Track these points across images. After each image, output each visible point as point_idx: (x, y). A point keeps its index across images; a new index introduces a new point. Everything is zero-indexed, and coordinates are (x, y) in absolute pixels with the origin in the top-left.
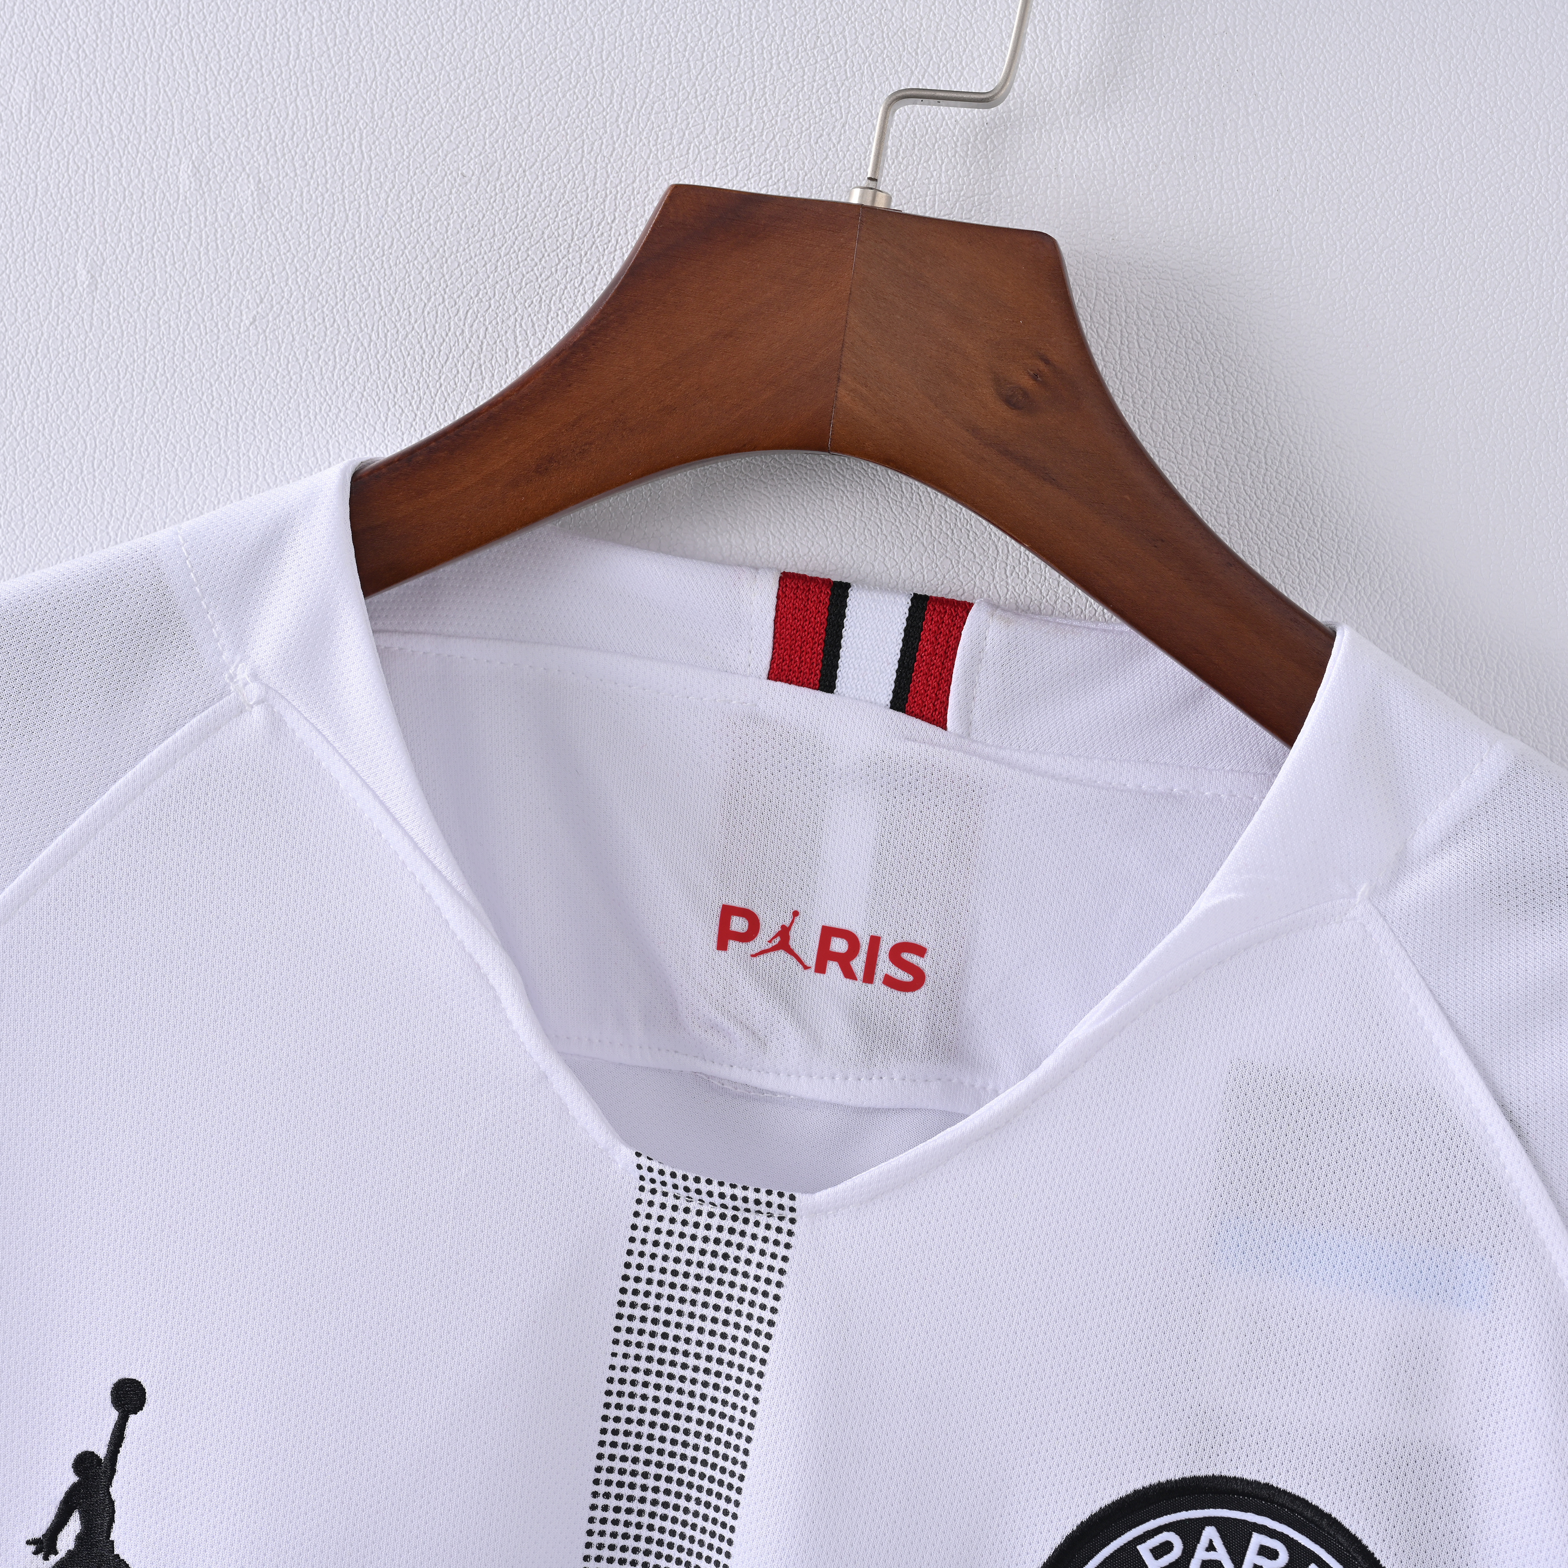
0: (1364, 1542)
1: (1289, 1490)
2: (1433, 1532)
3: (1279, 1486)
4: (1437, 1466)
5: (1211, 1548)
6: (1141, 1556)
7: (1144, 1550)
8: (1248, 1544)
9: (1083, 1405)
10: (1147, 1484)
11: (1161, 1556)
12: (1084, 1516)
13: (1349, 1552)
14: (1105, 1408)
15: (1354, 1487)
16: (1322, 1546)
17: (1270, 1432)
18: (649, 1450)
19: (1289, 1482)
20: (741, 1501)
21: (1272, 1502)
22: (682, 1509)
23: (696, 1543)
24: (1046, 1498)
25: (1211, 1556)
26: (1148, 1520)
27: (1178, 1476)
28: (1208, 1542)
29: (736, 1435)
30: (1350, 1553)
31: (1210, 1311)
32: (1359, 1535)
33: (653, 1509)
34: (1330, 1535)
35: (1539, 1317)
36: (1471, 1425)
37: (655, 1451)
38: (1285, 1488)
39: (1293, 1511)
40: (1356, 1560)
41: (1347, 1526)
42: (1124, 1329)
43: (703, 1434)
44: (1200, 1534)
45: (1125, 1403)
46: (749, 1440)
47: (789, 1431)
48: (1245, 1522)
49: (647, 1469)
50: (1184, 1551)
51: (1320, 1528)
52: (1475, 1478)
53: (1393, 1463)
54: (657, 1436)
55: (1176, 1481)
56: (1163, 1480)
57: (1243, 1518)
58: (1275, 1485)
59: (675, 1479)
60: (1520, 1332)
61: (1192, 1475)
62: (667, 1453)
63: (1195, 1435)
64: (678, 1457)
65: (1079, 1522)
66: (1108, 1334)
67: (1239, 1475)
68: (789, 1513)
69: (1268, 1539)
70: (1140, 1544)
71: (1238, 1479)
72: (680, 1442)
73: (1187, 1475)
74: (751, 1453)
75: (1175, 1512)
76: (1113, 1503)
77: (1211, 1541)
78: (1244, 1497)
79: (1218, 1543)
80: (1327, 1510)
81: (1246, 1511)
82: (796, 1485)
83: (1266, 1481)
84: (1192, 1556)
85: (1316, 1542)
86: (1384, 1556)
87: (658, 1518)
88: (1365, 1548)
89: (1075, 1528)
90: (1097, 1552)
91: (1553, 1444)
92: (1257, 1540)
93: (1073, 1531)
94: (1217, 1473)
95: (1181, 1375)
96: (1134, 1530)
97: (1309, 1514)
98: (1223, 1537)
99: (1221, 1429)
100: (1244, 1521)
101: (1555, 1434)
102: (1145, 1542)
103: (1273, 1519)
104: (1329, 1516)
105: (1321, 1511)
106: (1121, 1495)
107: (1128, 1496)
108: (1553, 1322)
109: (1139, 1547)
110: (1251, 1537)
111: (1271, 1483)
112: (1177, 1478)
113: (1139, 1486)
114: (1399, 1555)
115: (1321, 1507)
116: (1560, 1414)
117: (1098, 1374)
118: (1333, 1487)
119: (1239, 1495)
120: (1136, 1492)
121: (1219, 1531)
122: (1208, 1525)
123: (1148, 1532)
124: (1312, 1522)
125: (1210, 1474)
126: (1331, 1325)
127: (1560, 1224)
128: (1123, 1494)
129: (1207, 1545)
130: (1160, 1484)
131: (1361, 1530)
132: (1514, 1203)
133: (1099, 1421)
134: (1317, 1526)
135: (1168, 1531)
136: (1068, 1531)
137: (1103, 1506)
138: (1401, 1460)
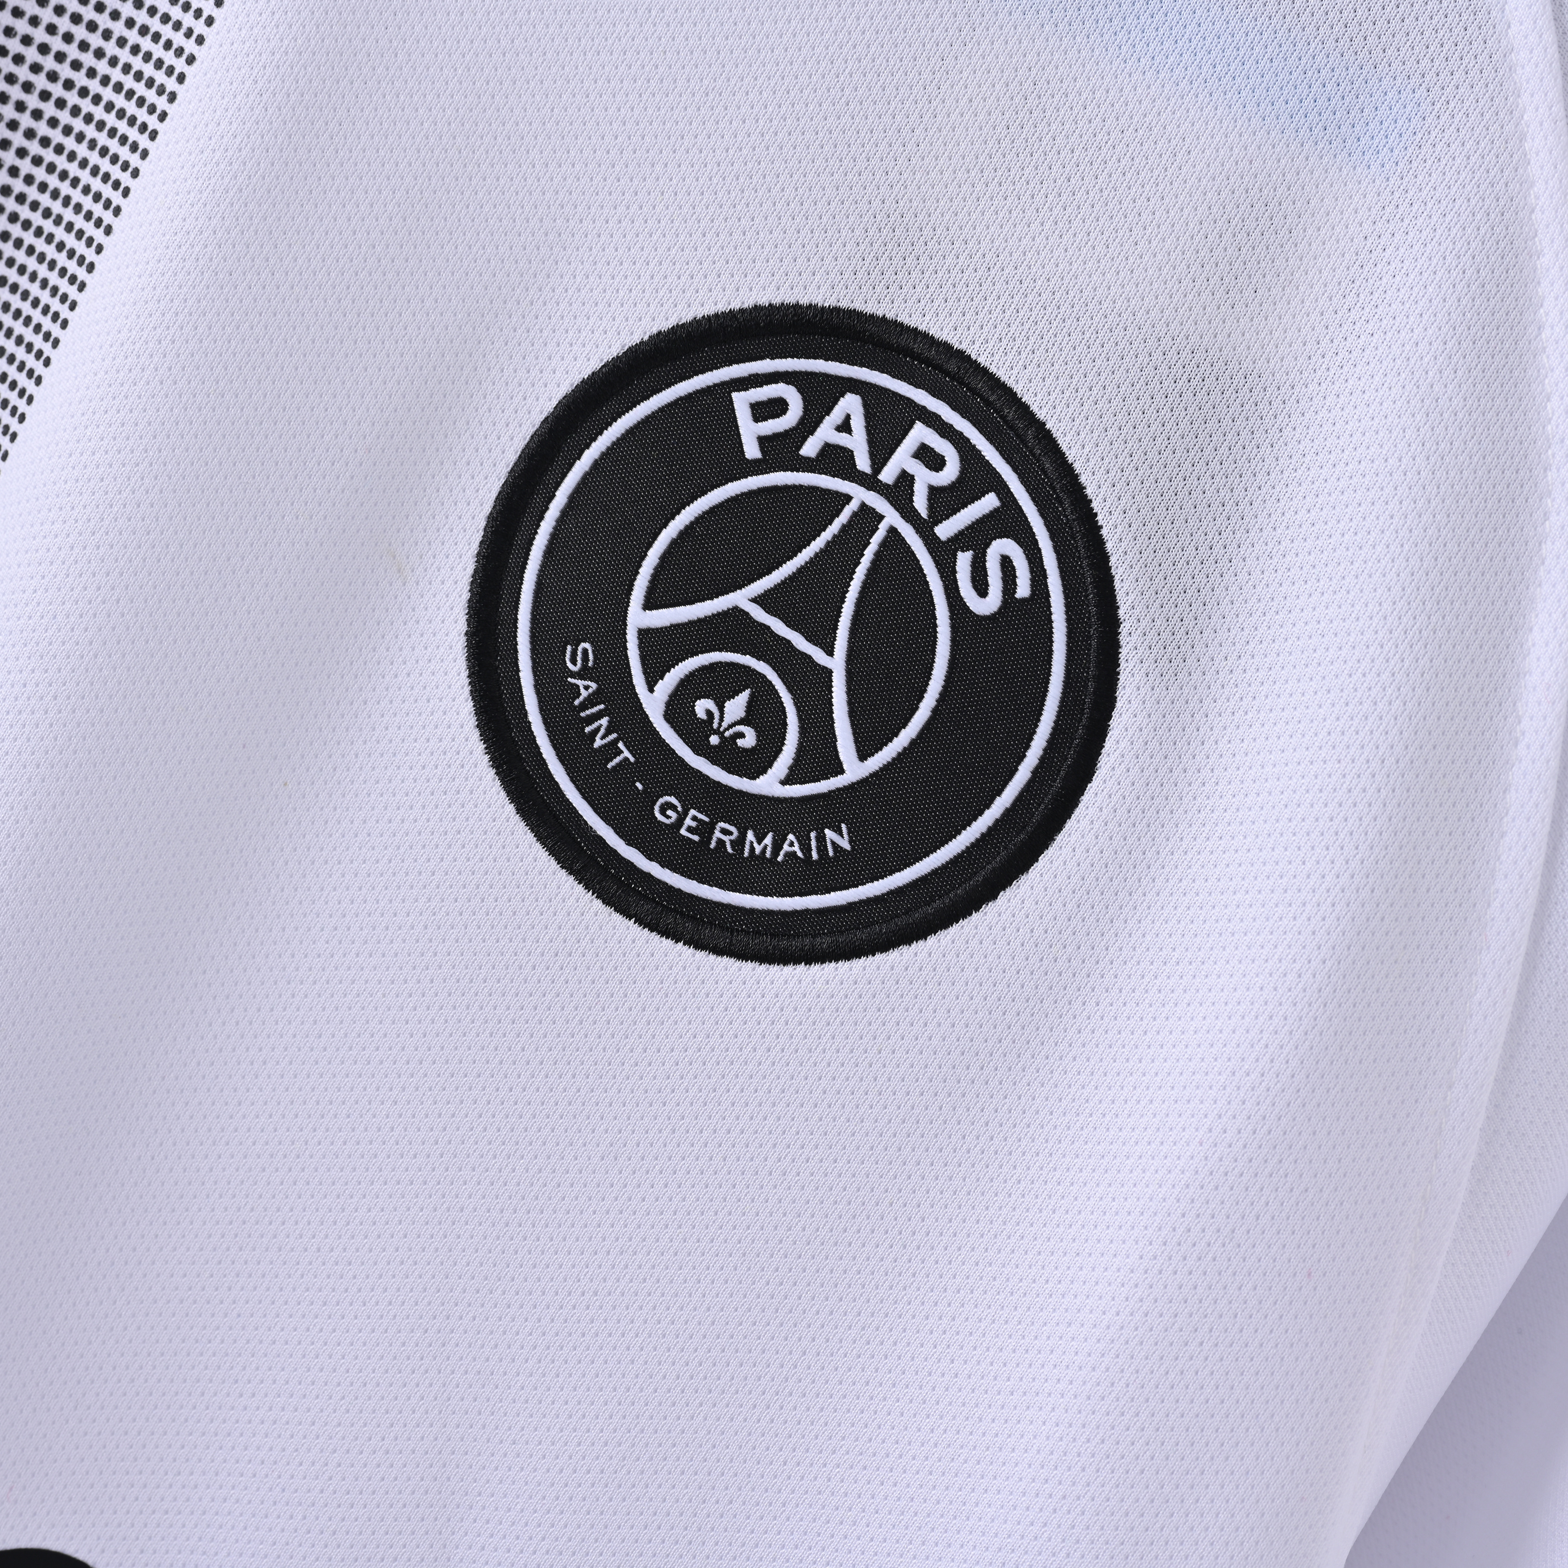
0: (1083, 479)
1: (993, 369)
2: (1194, 495)
3: (979, 360)
4: (1234, 396)
5: (845, 427)
6: (733, 410)
7: (741, 401)
8: (904, 437)
9: (718, 152)
10: (777, 301)
11: (765, 419)
12: (665, 323)
13: (1053, 488)
14: (750, 165)
15: (1095, 390)
16: (1015, 469)
17: (993, 272)
18: (44, 49)
19: (997, 358)
20: (151, 152)
21: (962, 383)
22: (66, 152)
23: (71, 207)
24: (617, 280)
25: (842, 439)
26: (762, 358)
27: (830, 302)
28: (843, 417)
29: (176, 50)
30: (1055, 492)
31: (961, 60)
32: (1078, 467)
33: (26, 143)
34: (1034, 455)
35: (1473, 202)
36: (1309, 347)
37: (53, 53)
38: (987, 364)
39: (988, 403)
40: (1061, 503)
41: (1064, 448)
42: (817, 51)
43: (130, 44)
44: (835, 402)
45: (783, 165)
46: (191, 60)
47: (252, 57)
48: (909, 401)
49: (32, 78)
50: (802, 421)
51: (1022, 441)
52: (1287, 432)
53: (1167, 371)
54: (62, 30)
55: (823, 308)
56: (804, 301)
57: (908, 395)
58: (973, 357)
59: (70, 104)
60: (1434, 219)
61: (852, 306)
62: (69, 60)
63: (876, 246)
64: (84, 71)
65: (655, 331)
66: (790, 52)
67: (922, 327)
68: (213, 181)
69: (937, 436)
70: (739, 390)
71: (920, 333)
72: (92, 49)
73: (844, 304)
74: (187, 80)
75: (808, 357)
76: (716, 315)
77: (848, 417)
78: (921, 363)
79: (858, 423)
80: (1041, 414)
81: (917, 386)
82: (239, 139)
83: (963, 347)
84: (812, 432)
85: (1009, 460)
86: (1106, 509)
87: (28, 160)
88: (1081, 488)
89: (646, 338)
90: (668, 385)
91: (1427, 402)
92: (920, 433)
93: (642, 342)
94: (890, 315)
95: (883, 146)
96: (735, 367)
97: (1011, 413)
98: (869, 416)
99: (919, 248)
100: (908, 399)
101: (1436, 388)
102: (746, 389)
103: (954, 408)
104: (1041, 425)
105: (1032, 415)
106: (732, 306)
107: (742, 311)
108: (1493, 216)
109: (735, 395)
110: (911, 427)
111: (968, 352)
112: (827, 305)
113: (764, 300)
114: (1129, 514)
115: (1034, 408)
116: (1455, 359)
117: (756, 109)
118: (1061, 381)
119: (913, 358)
120: (757, 308)
121: (865, 405)
122: (852, 392)
123: (756, 376)
124: (1011, 428)
125: (880, 313)
126: (1141, 132)
127: (1556, 66)
128: (736, 305)
129: (839, 421)
130: (797, 306)
131: (1083, 459)
132: (1494, 14)
133: (734, 183)
134: (1018, 436)
135: (788, 383)
136: (635, 340)
137: (700, 316)
138: (1181, 371)
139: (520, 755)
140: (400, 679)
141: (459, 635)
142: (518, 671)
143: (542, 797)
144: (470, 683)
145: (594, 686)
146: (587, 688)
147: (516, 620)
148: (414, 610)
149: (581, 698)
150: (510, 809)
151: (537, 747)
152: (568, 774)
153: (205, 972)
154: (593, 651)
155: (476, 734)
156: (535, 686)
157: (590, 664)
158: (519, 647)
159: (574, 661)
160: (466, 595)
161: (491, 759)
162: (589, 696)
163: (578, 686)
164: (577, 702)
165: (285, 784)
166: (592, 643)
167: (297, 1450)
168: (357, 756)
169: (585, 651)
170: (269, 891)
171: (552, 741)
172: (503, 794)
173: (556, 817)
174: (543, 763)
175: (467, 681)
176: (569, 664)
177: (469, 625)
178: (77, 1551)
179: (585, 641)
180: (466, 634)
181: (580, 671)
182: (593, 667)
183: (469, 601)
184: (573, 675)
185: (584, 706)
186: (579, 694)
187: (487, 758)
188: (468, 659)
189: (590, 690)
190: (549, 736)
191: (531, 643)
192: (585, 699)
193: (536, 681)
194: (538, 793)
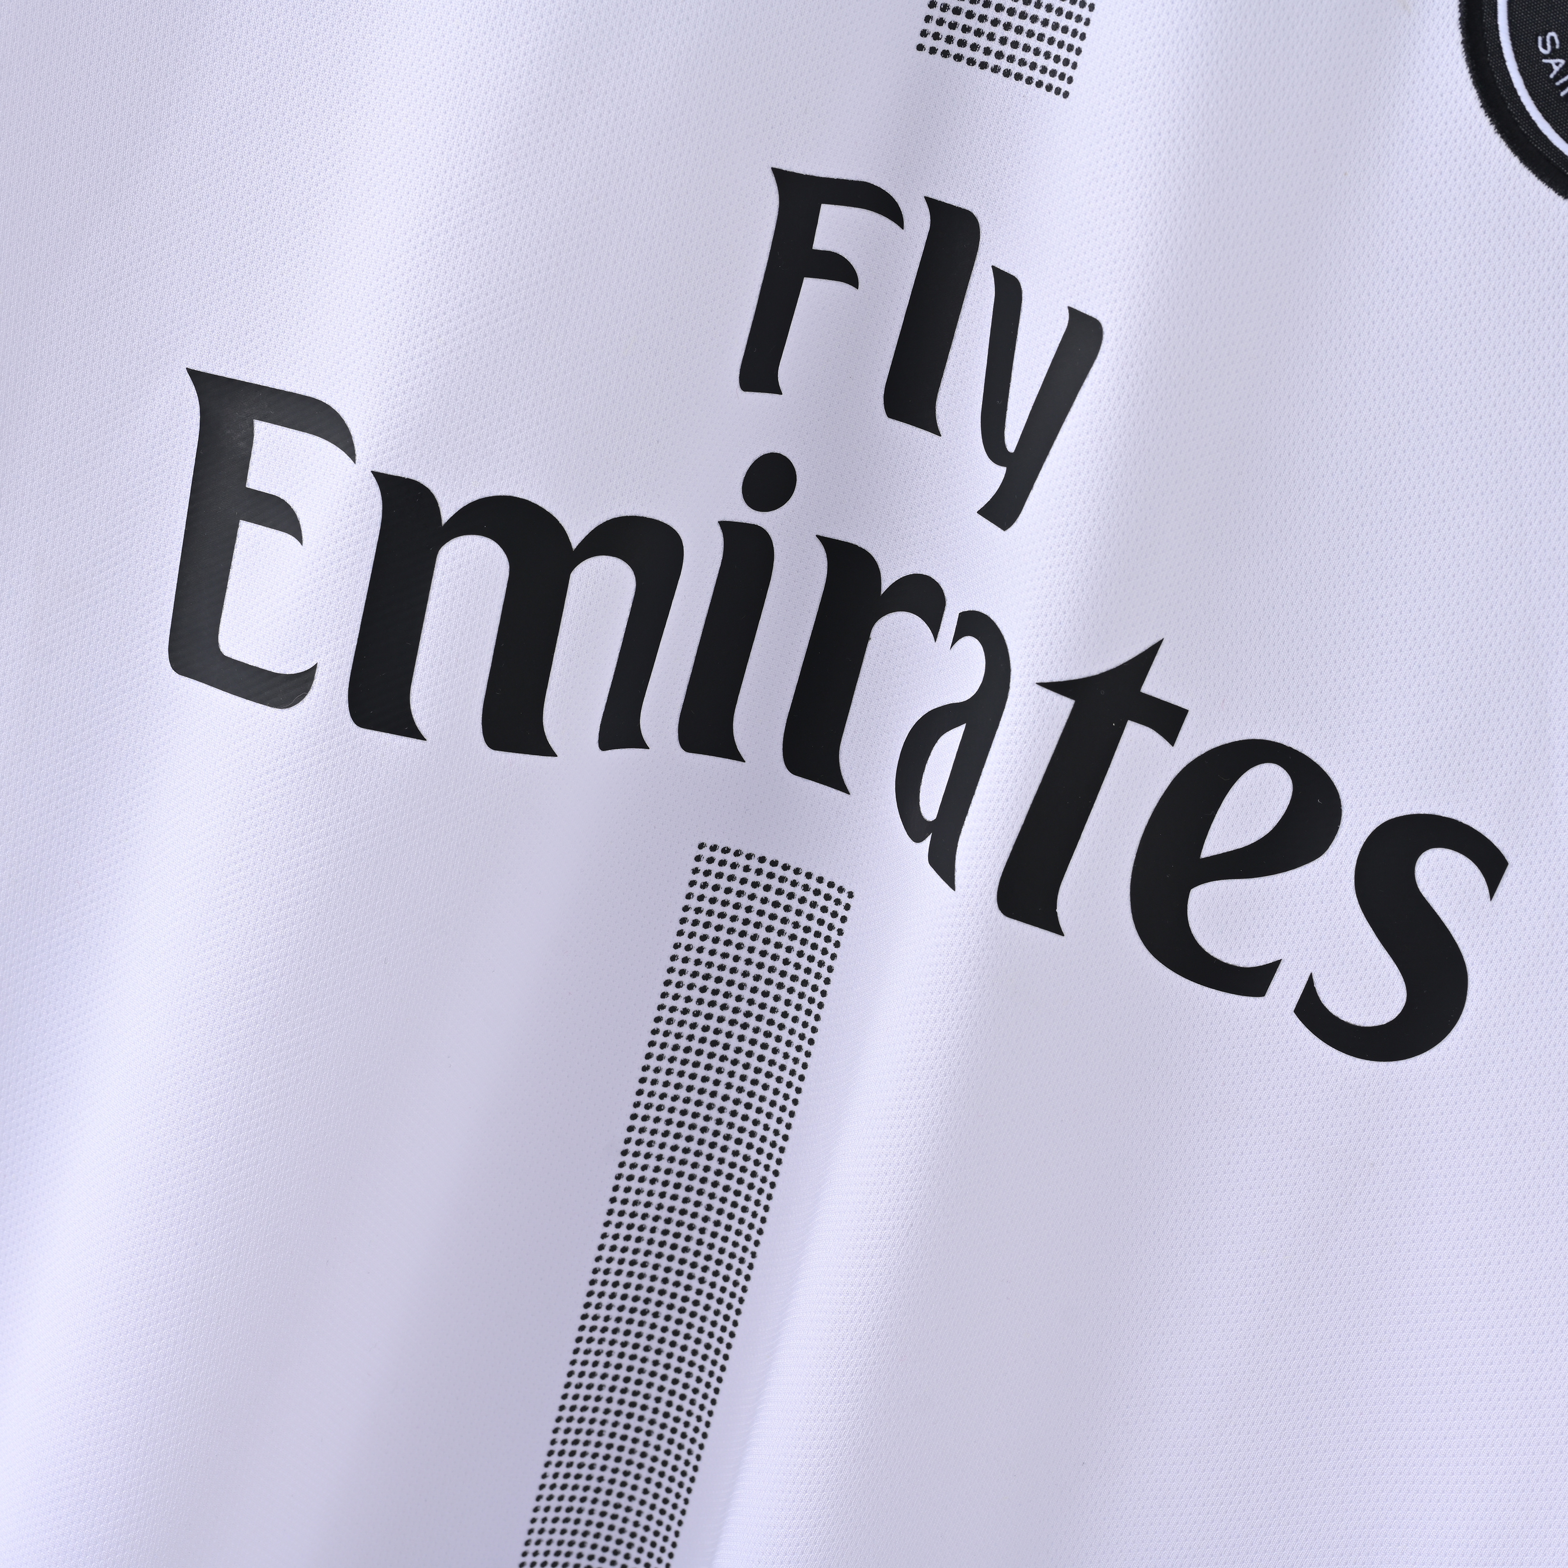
139: (1516, 121)
140: (1417, 84)
141: (1457, 44)
142: (1504, 61)
143: (1536, 148)
144: (1471, 77)
145: (1562, 62)
146: (1557, 64)
147: (1497, 26)
148: (1419, 33)
149: (1554, 73)
150: (1515, 160)
151: (1527, 113)
152: (1553, 128)
153: (1308, 317)
154: (1559, 38)
155: (1482, 112)
156: (1519, 70)
157: (1557, 47)
158: (1503, 45)
159: (1545, 47)
160: (1457, 15)
161: (1496, 128)
162: (1561, 69)
163: (1550, 65)
164: (1552, 76)
165: (1345, 174)
166: (1556, 32)
167: (1425, 638)
168: (1393, 145)
169: (1552, 39)
170: (1345, 251)
171: (1538, 107)
172: (1508, 151)
173: (1549, 161)
174: (1533, 124)
175: (1469, 75)
176: (1542, 50)
177: (1463, 36)
178: (1275, 737)
179: (1550, 31)
180: (1462, 43)
181: (1551, 53)
182: (1560, 49)
183: (1460, 19)
184: (1546, 57)
185: (1557, 78)
186: (1552, 70)
187: (1493, 127)
188: (1467, 60)
189: (1561, 66)
190: (1535, 104)
191: (1511, 40)
192: (1558, 73)
193: (1519, 66)
194: (1533, 145)
